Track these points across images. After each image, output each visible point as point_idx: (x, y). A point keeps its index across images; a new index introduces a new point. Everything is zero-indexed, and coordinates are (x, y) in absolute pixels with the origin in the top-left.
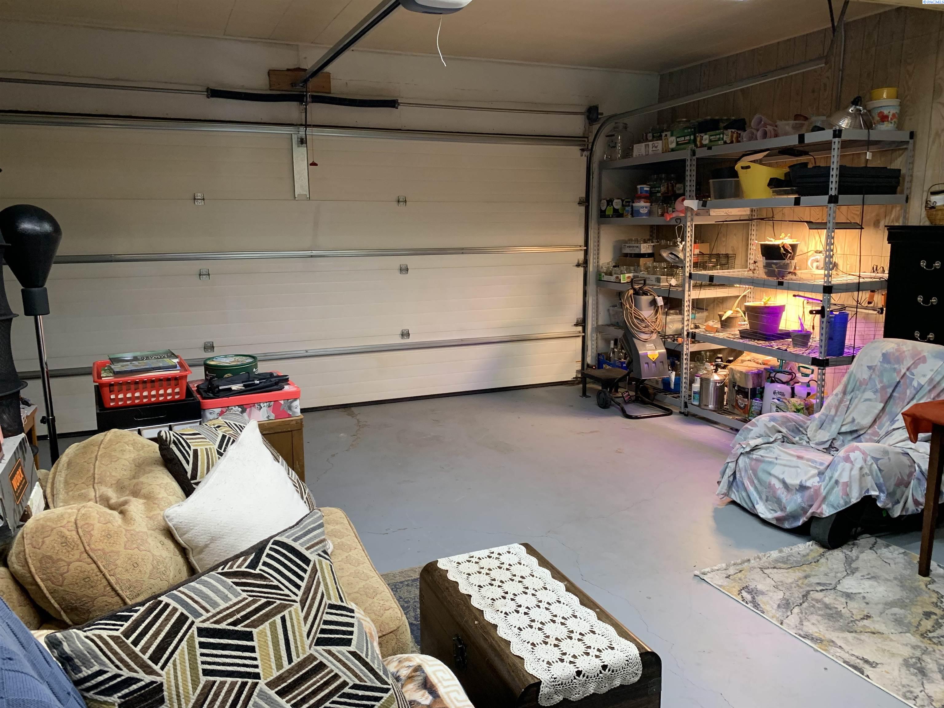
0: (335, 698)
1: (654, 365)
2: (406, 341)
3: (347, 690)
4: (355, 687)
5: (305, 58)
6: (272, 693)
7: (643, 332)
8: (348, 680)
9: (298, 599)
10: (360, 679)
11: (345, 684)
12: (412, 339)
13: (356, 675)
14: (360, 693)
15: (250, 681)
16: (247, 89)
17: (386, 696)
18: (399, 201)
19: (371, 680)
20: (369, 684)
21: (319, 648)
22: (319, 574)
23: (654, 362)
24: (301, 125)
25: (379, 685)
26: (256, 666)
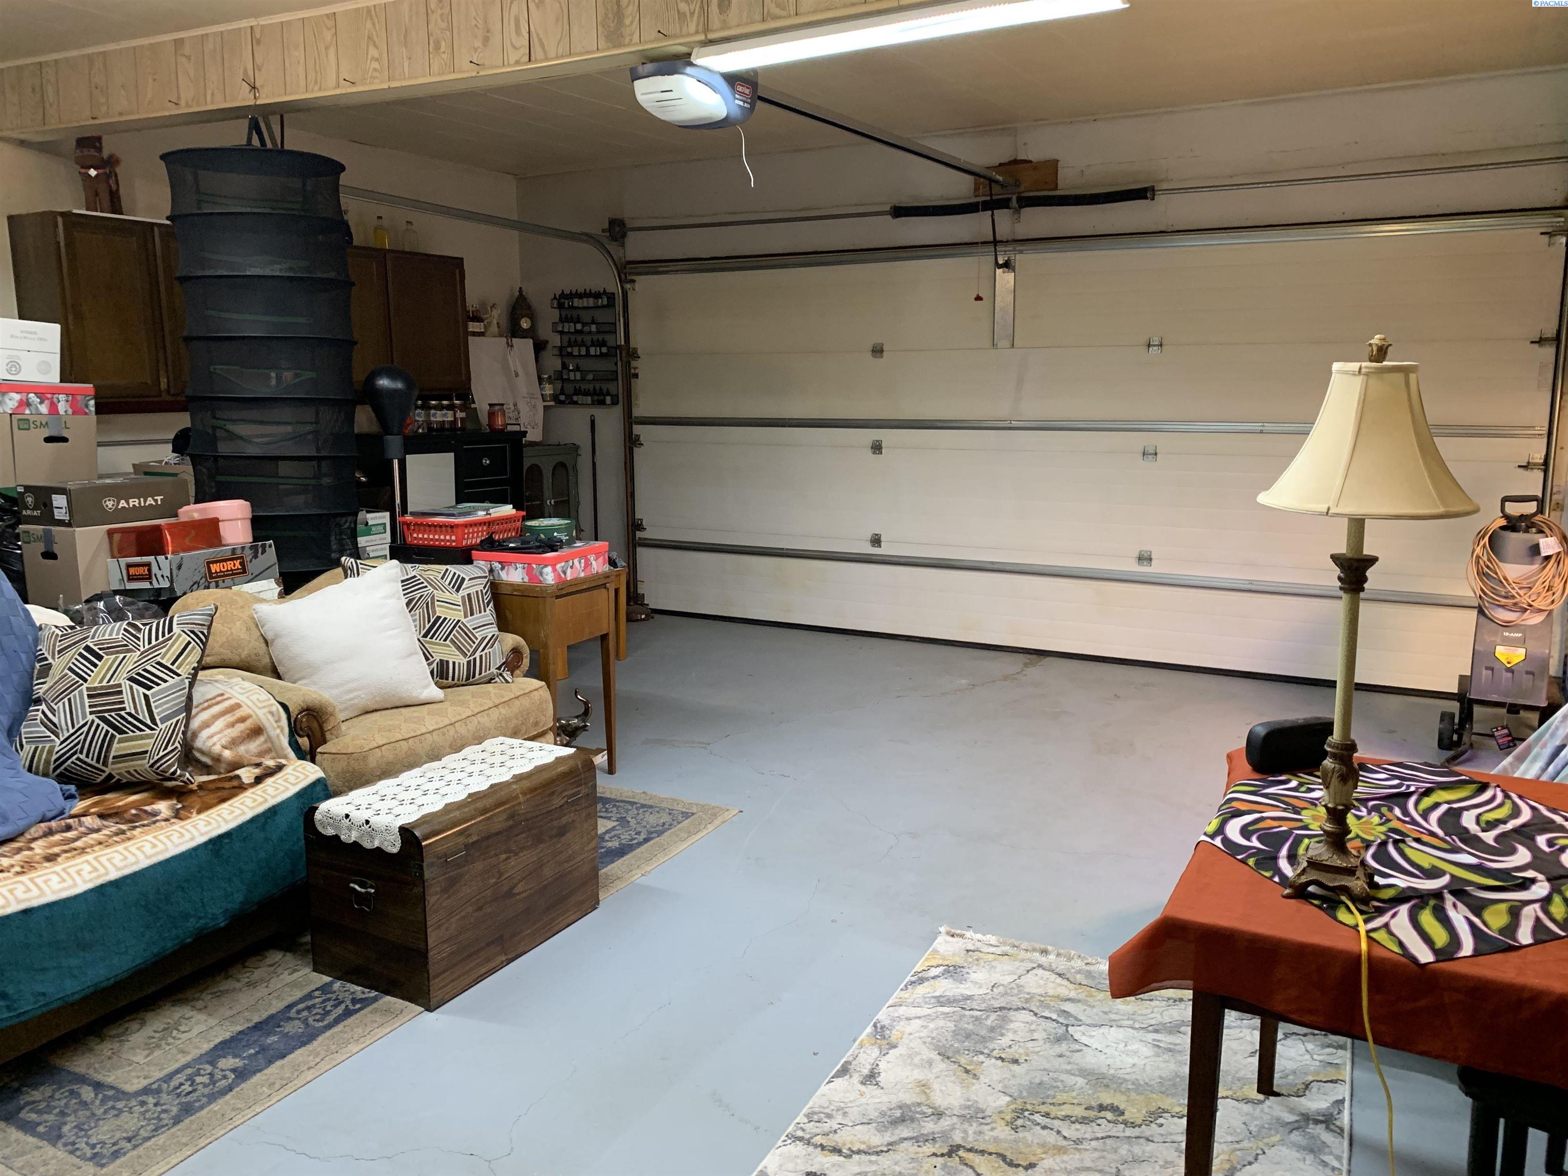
0: (113, 714)
1: (1510, 675)
2: (1144, 569)
3: (123, 713)
4: (130, 714)
5: (1025, 144)
6: (85, 693)
7: (1503, 607)
8: (128, 708)
9: (142, 649)
10: (137, 712)
11: (124, 709)
12: (1155, 569)
13: (135, 708)
14: (130, 719)
15: (81, 682)
16: (947, 199)
17: (148, 731)
18: (1149, 346)
19: (144, 717)
20: (141, 717)
21: (128, 682)
22: (170, 642)
23: (1510, 670)
24: (1007, 242)
25: (149, 722)
26: (90, 676)
